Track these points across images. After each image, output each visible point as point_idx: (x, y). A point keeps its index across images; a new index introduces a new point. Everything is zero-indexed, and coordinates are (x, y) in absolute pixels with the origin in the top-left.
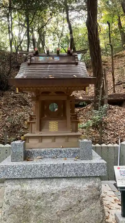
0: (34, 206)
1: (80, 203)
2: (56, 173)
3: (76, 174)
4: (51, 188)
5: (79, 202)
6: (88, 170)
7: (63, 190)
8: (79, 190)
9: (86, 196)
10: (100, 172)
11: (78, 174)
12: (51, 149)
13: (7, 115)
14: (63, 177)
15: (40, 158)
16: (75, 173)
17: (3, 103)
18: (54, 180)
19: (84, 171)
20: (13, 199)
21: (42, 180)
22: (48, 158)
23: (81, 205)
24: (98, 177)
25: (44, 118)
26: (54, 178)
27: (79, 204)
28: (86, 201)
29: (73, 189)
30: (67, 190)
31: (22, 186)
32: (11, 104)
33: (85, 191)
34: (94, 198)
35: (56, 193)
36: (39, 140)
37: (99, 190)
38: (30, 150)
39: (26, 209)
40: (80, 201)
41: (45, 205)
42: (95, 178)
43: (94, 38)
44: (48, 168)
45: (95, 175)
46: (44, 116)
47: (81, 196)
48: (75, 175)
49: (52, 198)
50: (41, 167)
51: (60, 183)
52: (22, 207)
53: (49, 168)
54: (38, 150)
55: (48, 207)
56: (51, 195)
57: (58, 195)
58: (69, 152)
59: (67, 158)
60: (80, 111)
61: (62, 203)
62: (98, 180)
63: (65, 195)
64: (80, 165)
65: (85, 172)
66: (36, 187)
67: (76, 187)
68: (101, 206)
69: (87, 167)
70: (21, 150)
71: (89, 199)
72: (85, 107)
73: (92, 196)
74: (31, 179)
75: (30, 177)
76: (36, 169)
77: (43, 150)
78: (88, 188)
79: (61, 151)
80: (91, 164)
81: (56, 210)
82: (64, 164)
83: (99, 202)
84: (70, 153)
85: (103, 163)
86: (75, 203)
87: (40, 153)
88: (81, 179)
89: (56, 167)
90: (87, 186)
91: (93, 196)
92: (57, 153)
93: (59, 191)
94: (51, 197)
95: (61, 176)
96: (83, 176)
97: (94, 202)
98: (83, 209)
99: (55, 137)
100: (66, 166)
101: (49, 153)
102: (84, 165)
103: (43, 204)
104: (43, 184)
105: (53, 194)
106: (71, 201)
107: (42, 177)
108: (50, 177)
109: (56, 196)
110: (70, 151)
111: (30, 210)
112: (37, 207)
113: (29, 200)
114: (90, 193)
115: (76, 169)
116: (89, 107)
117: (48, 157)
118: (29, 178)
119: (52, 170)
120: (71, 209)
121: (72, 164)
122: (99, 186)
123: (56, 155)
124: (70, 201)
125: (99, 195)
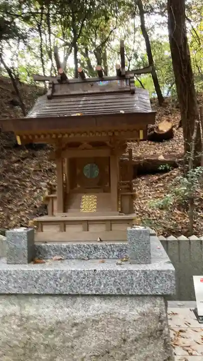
0: (42, 344)
1: (124, 343)
2: (81, 288)
3: (118, 289)
4: (72, 313)
5: (123, 341)
6: (139, 284)
7: (93, 318)
8: (124, 320)
9: (135, 330)
10: (162, 287)
11: (121, 289)
12: (78, 243)
13: (37, 188)
14: (95, 295)
15: (59, 260)
16: (117, 287)
17: (32, 169)
18: (79, 299)
19: (133, 283)
20: (6, 330)
21: (56, 299)
22: (73, 259)
23: (127, 347)
24: (159, 296)
25: (75, 189)
26: (78, 295)
27: (122, 345)
28: (136, 340)
29: (112, 318)
30: (101, 319)
31: (22, 308)
32: (46, 170)
33: (135, 320)
34: (150, 336)
35: (82, 323)
36: (61, 228)
37: (161, 321)
38: (43, 245)
39: (30, 348)
40: (125, 340)
41: (61, 344)
42: (153, 299)
43: (181, 53)
44: (67, 277)
45: (154, 292)
46: (76, 186)
47: (127, 330)
48: (116, 291)
49: (74, 331)
50: (55, 275)
51: (89, 305)
52: (22, 345)
53: (69, 277)
54: (55, 244)
55: (68, 347)
56: (73, 327)
57: (86, 328)
58: (111, 248)
59: (106, 261)
60: (159, 179)
61: (92, 341)
62: (159, 301)
63: (97, 327)
64: (126, 273)
65: (134, 286)
66: (47, 310)
67: (117, 314)
68: (166, 352)
69: (138, 276)
70: (24, 244)
71: (141, 337)
72: (169, 174)
73: (147, 332)
74: (38, 296)
75: (36, 292)
76: (45, 278)
77: (64, 245)
78: (140, 316)
79: (96, 248)
80: (145, 272)
81: (81, 353)
82: (95, 270)
83: (160, 343)
84: (113, 251)
85: (169, 271)
86: (115, 343)
87: (59, 251)
88: (128, 299)
89: (82, 275)
90: (137, 312)
91: (150, 331)
92: (89, 250)
93: (87, 320)
94: (71, 330)
95: (90, 293)
96: (130, 293)
97: (152, 343)
98: (131, 355)
99: (88, 222)
100: (99, 274)
101: (76, 250)
102: (132, 274)
103: (57, 341)
104: (58, 305)
105: (76, 324)
106: (109, 339)
107: (57, 292)
108: (71, 293)
109: (81, 328)
110: (113, 247)
111: (36, 351)
112: (47, 346)
113: (34, 333)
114: (144, 326)
115: (117, 281)
116: (175, 172)
117: (73, 257)
118: (35, 294)
119: (74, 281)
120: (109, 353)
121: (110, 271)
122: (160, 314)
123: (87, 255)
124: (107, 338)
125: (161, 331)
